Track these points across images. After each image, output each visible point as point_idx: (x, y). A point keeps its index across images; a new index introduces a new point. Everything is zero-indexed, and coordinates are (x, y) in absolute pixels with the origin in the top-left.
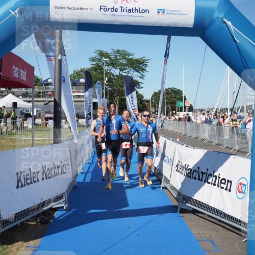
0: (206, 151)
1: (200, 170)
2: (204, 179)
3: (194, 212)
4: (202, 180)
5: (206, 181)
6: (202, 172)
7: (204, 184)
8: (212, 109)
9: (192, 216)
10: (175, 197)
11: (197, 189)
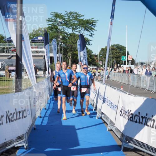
0: (145, 98)
1: (141, 115)
2: (144, 122)
3: (135, 150)
4: (142, 123)
5: (146, 124)
6: (142, 117)
7: (144, 127)
8: (151, 63)
9: (133, 154)
10: (119, 137)
11: (138, 131)
